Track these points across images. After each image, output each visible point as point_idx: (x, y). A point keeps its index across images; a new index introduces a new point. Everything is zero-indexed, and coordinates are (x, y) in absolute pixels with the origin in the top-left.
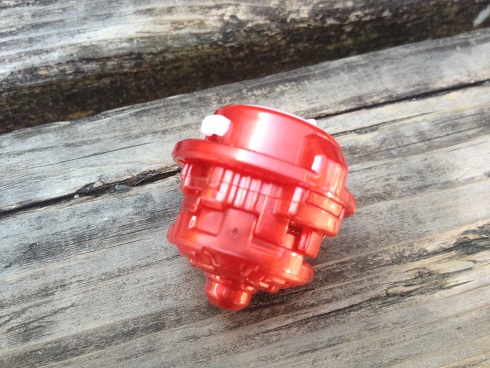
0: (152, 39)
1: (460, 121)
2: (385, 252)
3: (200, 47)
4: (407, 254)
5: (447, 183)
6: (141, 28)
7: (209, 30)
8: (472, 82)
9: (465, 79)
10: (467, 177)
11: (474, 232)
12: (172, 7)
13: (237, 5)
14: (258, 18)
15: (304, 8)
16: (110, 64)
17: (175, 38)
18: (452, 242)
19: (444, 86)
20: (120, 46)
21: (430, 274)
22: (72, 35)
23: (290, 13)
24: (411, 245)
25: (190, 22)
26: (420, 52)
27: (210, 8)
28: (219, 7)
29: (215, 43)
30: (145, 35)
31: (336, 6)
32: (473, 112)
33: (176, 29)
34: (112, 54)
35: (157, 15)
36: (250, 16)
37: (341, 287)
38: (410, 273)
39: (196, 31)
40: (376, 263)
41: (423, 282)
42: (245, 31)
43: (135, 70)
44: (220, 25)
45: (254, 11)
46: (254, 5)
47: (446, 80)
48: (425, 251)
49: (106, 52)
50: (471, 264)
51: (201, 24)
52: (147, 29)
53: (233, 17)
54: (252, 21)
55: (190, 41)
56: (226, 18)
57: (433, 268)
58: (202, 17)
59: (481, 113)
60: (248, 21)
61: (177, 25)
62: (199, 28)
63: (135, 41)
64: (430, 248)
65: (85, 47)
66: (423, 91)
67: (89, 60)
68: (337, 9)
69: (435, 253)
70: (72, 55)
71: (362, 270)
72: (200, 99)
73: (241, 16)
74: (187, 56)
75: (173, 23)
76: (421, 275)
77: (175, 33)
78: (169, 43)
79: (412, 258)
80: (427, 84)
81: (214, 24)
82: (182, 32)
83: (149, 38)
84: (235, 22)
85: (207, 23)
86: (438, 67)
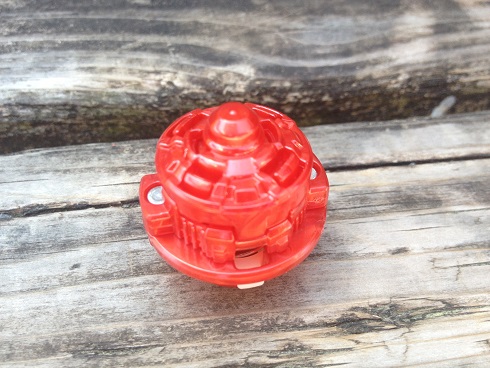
0: (88, 94)
1: (372, 196)
2: (256, 316)
3: (134, 107)
4: (280, 322)
5: (342, 254)
6: (79, 83)
7: (145, 92)
8: (395, 161)
9: (387, 158)
10: (367, 251)
11: (364, 310)
12: (113, 68)
13: (175, 73)
14: (194, 86)
15: (240, 83)
16: (45, 111)
17: (110, 95)
18: (335, 317)
19: (363, 162)
20: (56, 96)
21: (302, 348)
22: (14, 81)
23: (226, 85)
24: (287, 313)
25: (127, 82)
26: (346, 131)
27: (149, 72)
28: (157, 73)
29: (150, 105)
30: (82, 89)
31: (274, 85)
32: (388, 189)
33: (113, 87)
34: (47, 103)
35: (96, 73)
36: (187, 84)
37: (196, 348)
38: (278, 343)
39: (132, 91)
40: (243, 327)
41: (292, 356)
42: (180, 97)
43: (69, 122)
44: (156, 89)
45: (191, 80)
46: (191, 74)
47: (366, 157)
48: (302, 322)
49: (41, 100)
50: (352, 344)
51: (138, 85)
52: (85, 84)
53: (170, 83)
54: (188, 89)
55: (125, 100)
56: (163, 83)
57: (307, 342)
58: (139, 80)
59: (397, 191)
60: (183, 89)
61: (114, 84)
62: (136, 89)
63: (71, 94)
64: (308, 319)
65: (23, 94)
66: (339, 165)
67: (25, 106)
68: (275, 88)
69: (313, 326)
70: (10, 99)
71: (226, 332)
72: (114, 148)
73: (178, 83)
74: (122, 114)
75: (111, 81)
76: (290, 348)
77: (111, 90)
78: (104, 99)
79: (285, 328)
80: (345, 159)
81: (151, 88)
82: (119, 91)
83: (85, 92)
84: (171, 88)
85: (144, 85)
86: (360, 145)
